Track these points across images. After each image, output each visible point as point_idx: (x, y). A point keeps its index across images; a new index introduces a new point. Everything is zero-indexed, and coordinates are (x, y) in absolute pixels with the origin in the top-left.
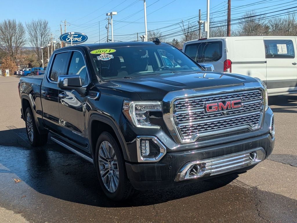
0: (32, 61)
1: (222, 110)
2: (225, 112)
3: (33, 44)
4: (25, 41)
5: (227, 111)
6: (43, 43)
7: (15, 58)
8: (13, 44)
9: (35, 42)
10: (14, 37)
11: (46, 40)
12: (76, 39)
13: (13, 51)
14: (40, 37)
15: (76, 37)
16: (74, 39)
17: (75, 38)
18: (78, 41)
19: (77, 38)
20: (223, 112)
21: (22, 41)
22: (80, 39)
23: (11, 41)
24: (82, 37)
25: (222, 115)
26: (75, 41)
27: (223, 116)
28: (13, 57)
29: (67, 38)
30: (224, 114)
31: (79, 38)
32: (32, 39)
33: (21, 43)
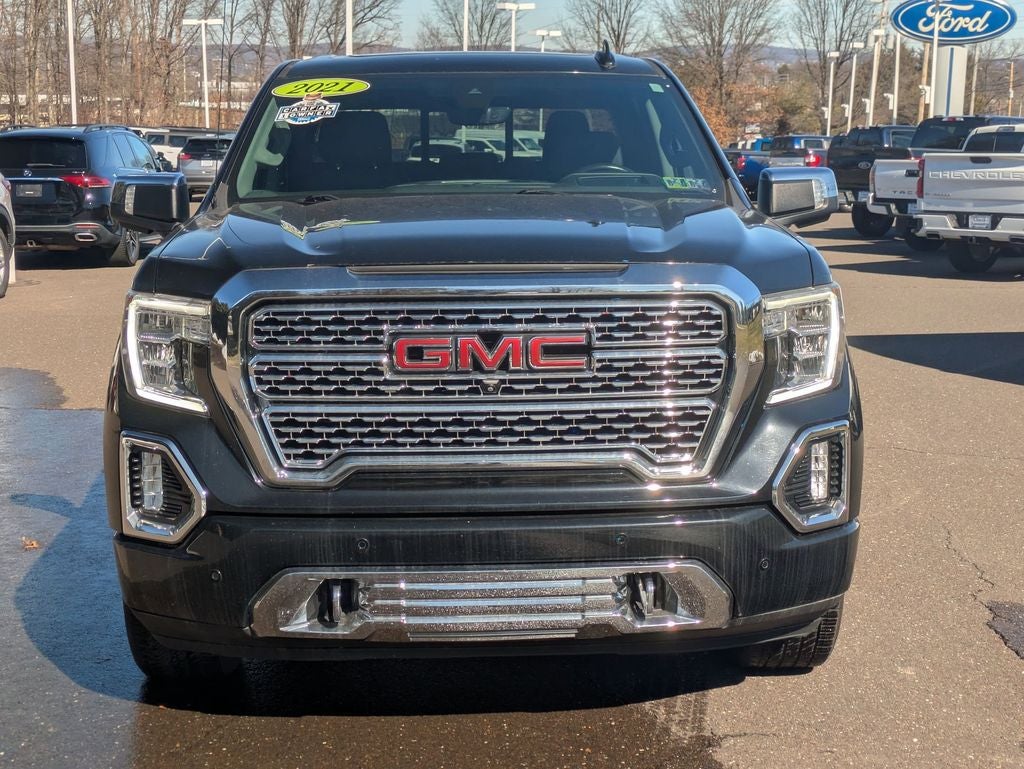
0: (794, 110)
1: (478, 367)
2: (491, 380)
3: (806, 39)
4: (778, 26)
5: (502, 377)
6: (846, 38)
7: (729, 95)
8: (728, 36)
9: (817, 32)
10: (735, 8)
11: (859, 26)
12: (962, 22)
13: (726, 68)
14: (840, 10)
15: (964, 14)
16: (953, 22)
17: (960, 19)
18: (971, 29)
19: (968, 19)
20: (480, 377)
21: (765, 25)
22: (982, 21)
23: (721, 26)
24: (988, 13)
25: (475, 391)
26: (956, 30)
27: (482, 397)
28: (721, 90)
29: (925, 19)
30: (485, 387)
31: (974, 20)
32: (803, 19)
33: (759, 34)
